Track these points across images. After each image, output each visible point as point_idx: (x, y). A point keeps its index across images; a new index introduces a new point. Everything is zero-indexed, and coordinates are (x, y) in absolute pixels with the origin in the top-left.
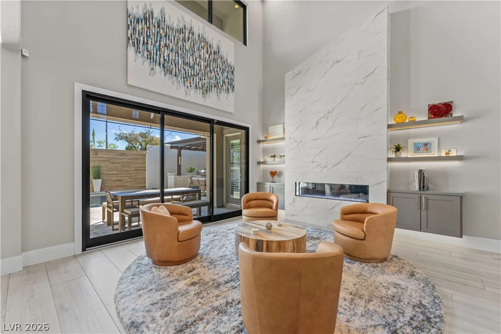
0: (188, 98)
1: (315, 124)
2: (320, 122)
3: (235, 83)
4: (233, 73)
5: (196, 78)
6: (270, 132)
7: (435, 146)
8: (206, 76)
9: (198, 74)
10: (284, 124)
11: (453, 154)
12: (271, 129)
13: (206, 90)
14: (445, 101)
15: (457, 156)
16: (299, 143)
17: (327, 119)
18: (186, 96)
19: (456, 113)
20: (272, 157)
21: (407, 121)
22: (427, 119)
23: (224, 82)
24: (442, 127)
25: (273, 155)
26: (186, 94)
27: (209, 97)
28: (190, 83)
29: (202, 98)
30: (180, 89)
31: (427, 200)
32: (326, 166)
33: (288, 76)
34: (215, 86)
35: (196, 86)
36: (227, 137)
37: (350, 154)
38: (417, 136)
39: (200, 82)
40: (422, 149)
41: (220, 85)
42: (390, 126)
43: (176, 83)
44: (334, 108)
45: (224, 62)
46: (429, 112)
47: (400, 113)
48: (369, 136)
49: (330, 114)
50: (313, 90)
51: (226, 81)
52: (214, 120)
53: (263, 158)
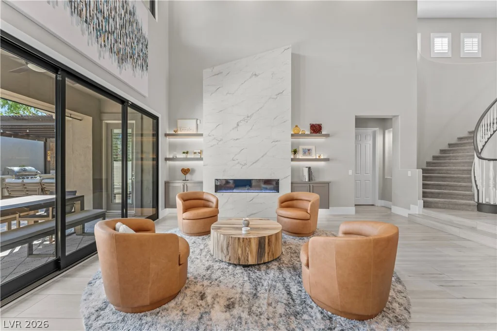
0: (101, 62)
1: (236, 126)
2: (240, 124)
3: (149, 60)
4: (146, 48)
5: (111, 37)
6: (179, 125)
7: (313, 151)
8: (122, 39)
9: (114, 32)
10: (197, 120)
11: (322, 157)
12: (180, 122)
13: (122, 60)
14: (318, 123)
15: (324, 159)
16: (219, 141)
17: (247, 122)
18: (99, 59)
19: (324, 132)
20: (184, 153)
21: (300, 133)
22: (309, 133)
23: (139, 56)
24: (317, 140)
25: (185, 151)
26: (100, 55)
27: (125, 70)
28: (105, 41)
29: (117, 68)
30: (92, 45)
31: (313, 187)
32: (245, 164)
33: (207, 73)
34: (131, 57)
35: (111, 48)
36: (107, 124)
37: (266, 154)
38: (304, 144)
39: (116, 44)
40: (307, 153)
41: (135, 57)
42: (292, 135)
43: (87, 33)
44: (253, 114)
45: (139, 30)
46: (311, 129)
47: (297, 126)
48: (279, 141)
49: (249, 118)
50: (233, 94)
51: (141, 54)
52: (128, 101)
53: (169, 154)
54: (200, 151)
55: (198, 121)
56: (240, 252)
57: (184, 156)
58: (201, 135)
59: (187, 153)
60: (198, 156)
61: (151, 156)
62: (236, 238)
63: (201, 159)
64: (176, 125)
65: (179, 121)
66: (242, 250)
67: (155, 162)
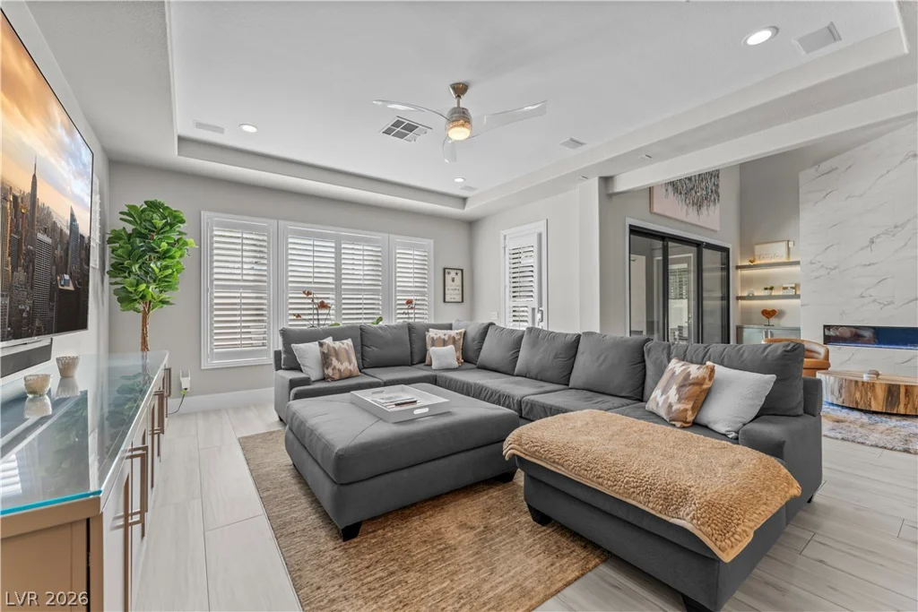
1: (867, 243)
2: (877, 240)
5: (693, 192)
6: (757, 252)
8: (700, 187)
9: (694, 186)
10: (788, 242)
13: (700, 206)
16: (832, 269)
17: (894, 235)
20: (766, 289)
23: (712, 191)
25: (769, 287)
26: (687, 214)
28: (689, 200)
29: (697, 217)
32: (891, 303)
33: (806, 175)
34: (706, 198)
39: (696, 196)
43: (680, 202)
44: (908, 221)
49: (900, 229)
50: (862, 195)
53: (742, 291)
54: (794, 285)
55: (791, 244)
56: (858, 395)
57: (767, 293)
58: (797, 263)
59: (772, 288)
60: (792, 292)
61: (718, 294)
62: (851, 381)
63: (797, 296)
64: (752, 253)
65: (757, 247)
66: (861, 394)
67: (725, 302)
